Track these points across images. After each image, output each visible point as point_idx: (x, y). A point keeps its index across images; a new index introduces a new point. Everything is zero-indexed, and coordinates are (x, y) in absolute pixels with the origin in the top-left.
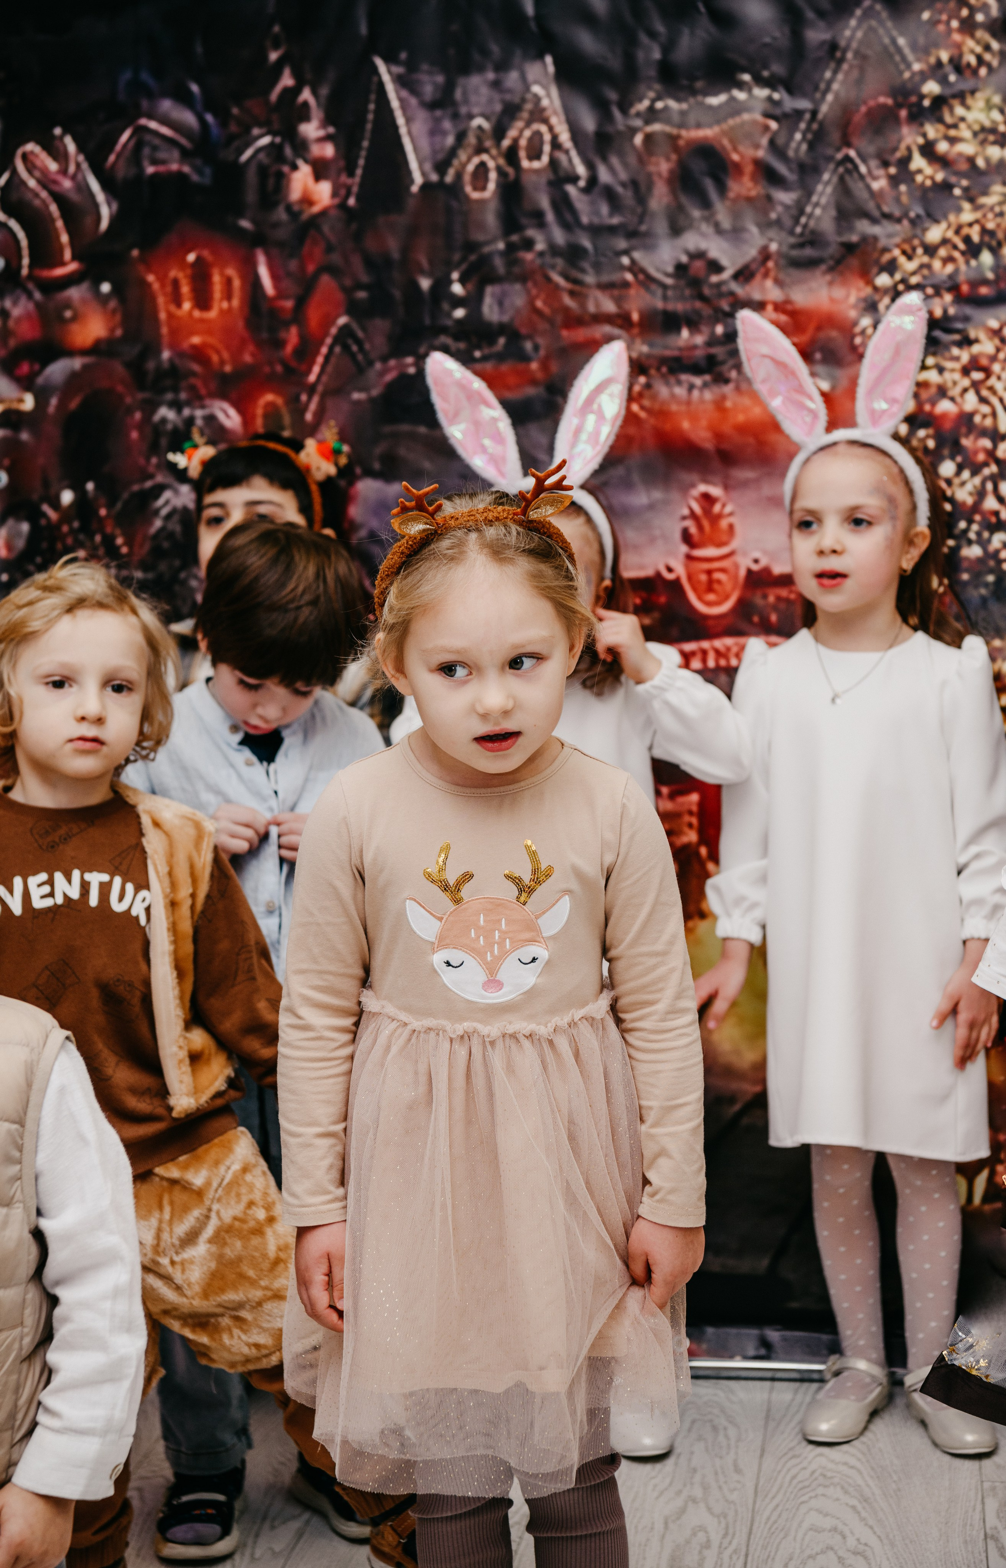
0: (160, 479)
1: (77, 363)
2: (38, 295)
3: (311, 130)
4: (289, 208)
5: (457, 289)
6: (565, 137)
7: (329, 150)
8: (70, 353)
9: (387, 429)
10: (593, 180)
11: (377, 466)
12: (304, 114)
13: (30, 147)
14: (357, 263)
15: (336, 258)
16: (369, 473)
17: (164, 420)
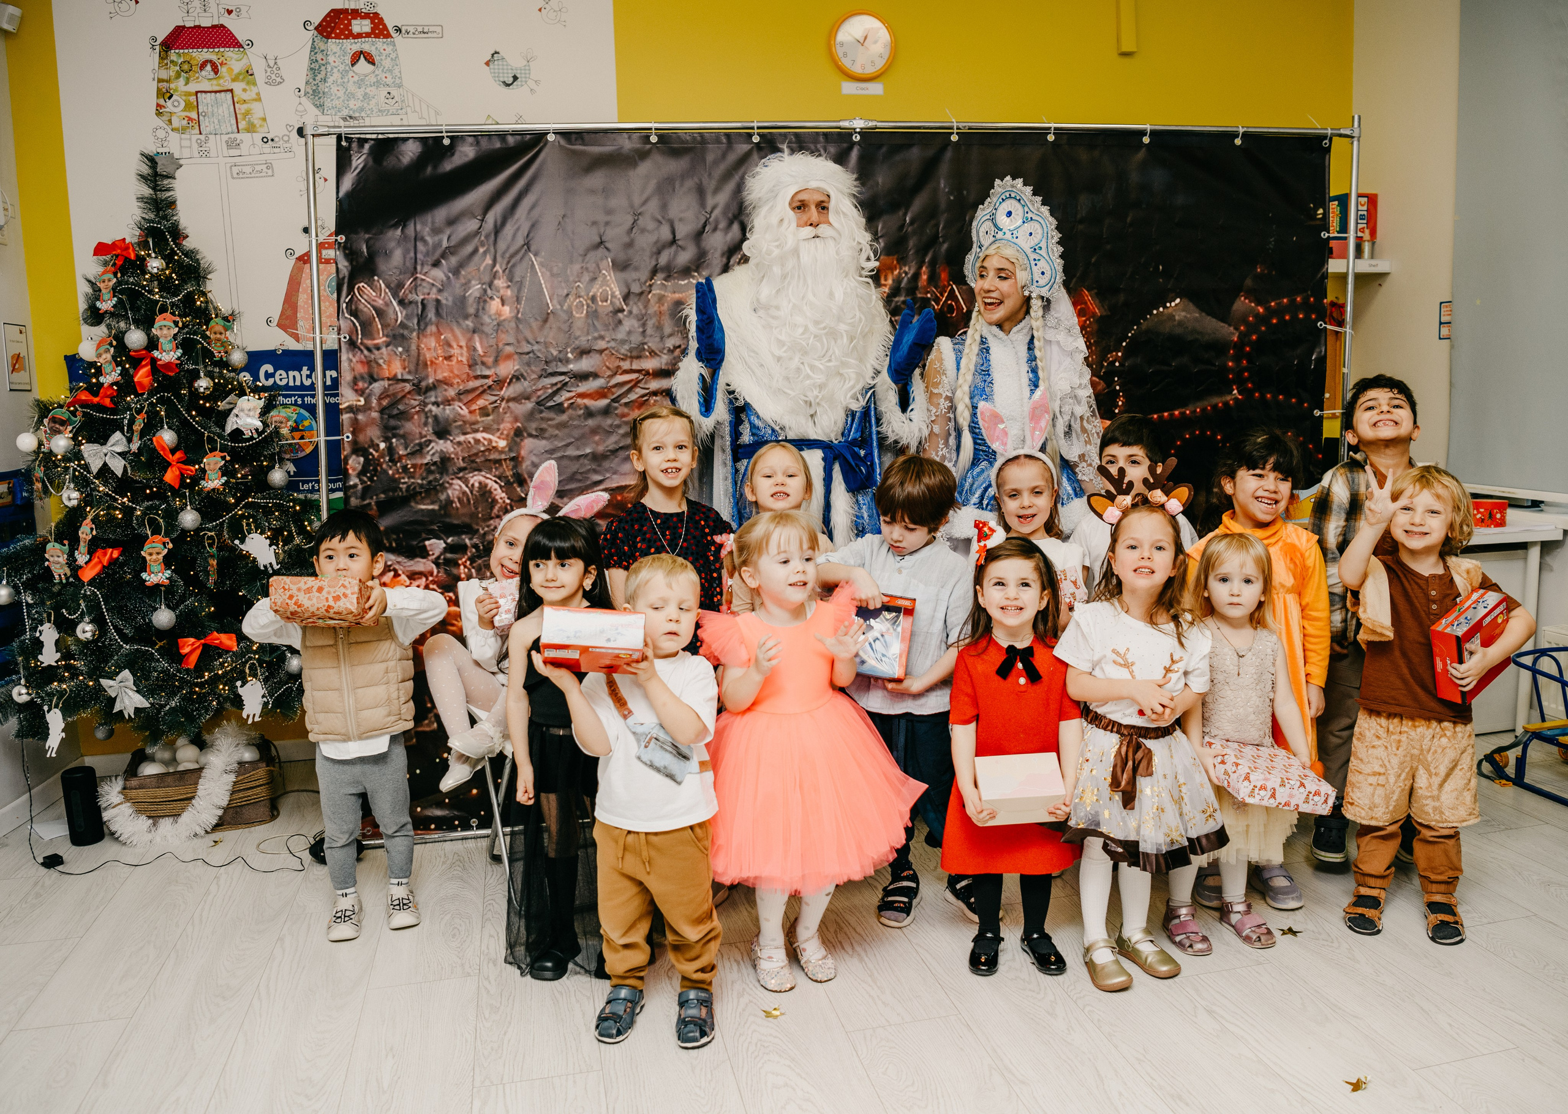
0: (429, 438)
1: (386, 383)
2: (366, 352)
3: (500, 283)
4: (490, 316)
5: (570, 355)
6: (617, 293)
7: (509, 292)
8: (383, 379)
9: (538, 416)
10: (630, 312)
11: (534, 433)
12: (495, 276)
13: (361, 285)
14: (524, 343)
15: (511, 340)
16: (530, 435)
17: (431, 411)
